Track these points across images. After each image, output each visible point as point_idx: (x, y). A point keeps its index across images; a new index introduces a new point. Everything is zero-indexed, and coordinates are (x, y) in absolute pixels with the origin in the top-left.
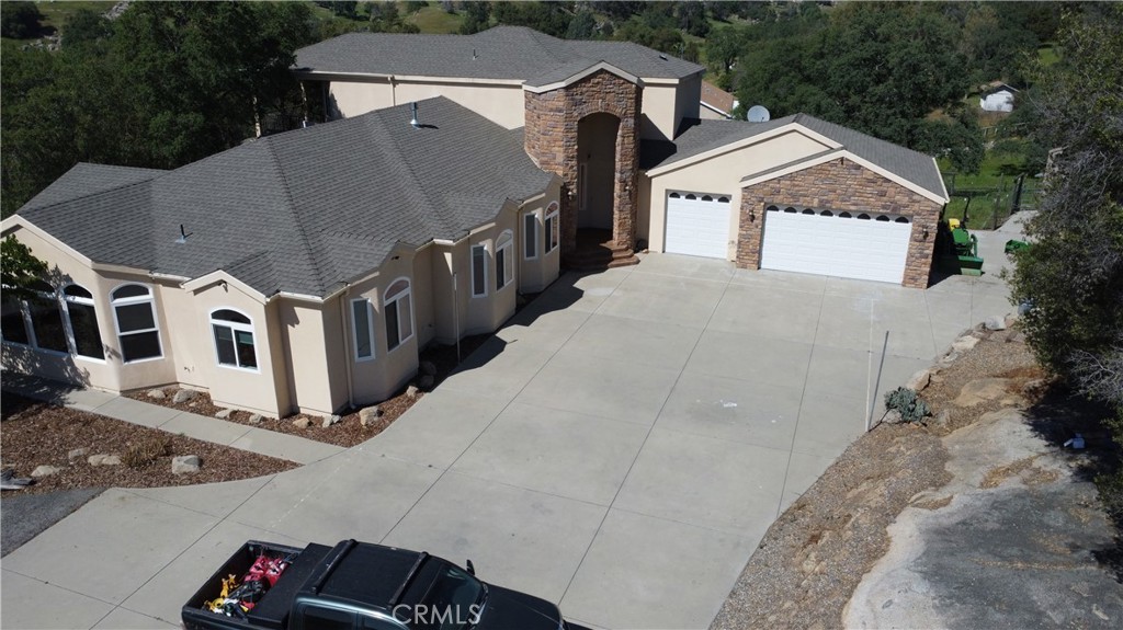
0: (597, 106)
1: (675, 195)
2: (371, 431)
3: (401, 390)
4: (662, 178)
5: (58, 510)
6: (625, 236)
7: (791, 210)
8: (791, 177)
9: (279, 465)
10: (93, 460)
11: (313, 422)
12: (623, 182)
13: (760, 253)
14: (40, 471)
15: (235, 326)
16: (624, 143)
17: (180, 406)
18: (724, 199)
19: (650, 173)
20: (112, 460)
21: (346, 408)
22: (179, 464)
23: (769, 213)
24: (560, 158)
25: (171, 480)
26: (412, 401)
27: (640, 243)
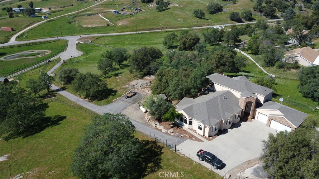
0: (250, 100)
1: (260, 113)
2: (211, 140)
3: (215, 136)
4: (258, 110)
5: (184, 140)
6: (251, 117)
7: (275, 121)
8: (276, 117)
9: (203, 141)
10: (186, 136)
11: (206, 137)
12: (252, 110)
13: (270, 125)
14: (182, 135)
15: (200, 126)
16: (253, 105)
17: (193, 131)
18: (267, 116)
19: (257, 109)
20: (188, 136)
21: (209, 136)
22: (194, 139)
23: (272, 120)
24: (243, 106)
25: (193, 140)
26: (216, 137)
27: (254, 117)
